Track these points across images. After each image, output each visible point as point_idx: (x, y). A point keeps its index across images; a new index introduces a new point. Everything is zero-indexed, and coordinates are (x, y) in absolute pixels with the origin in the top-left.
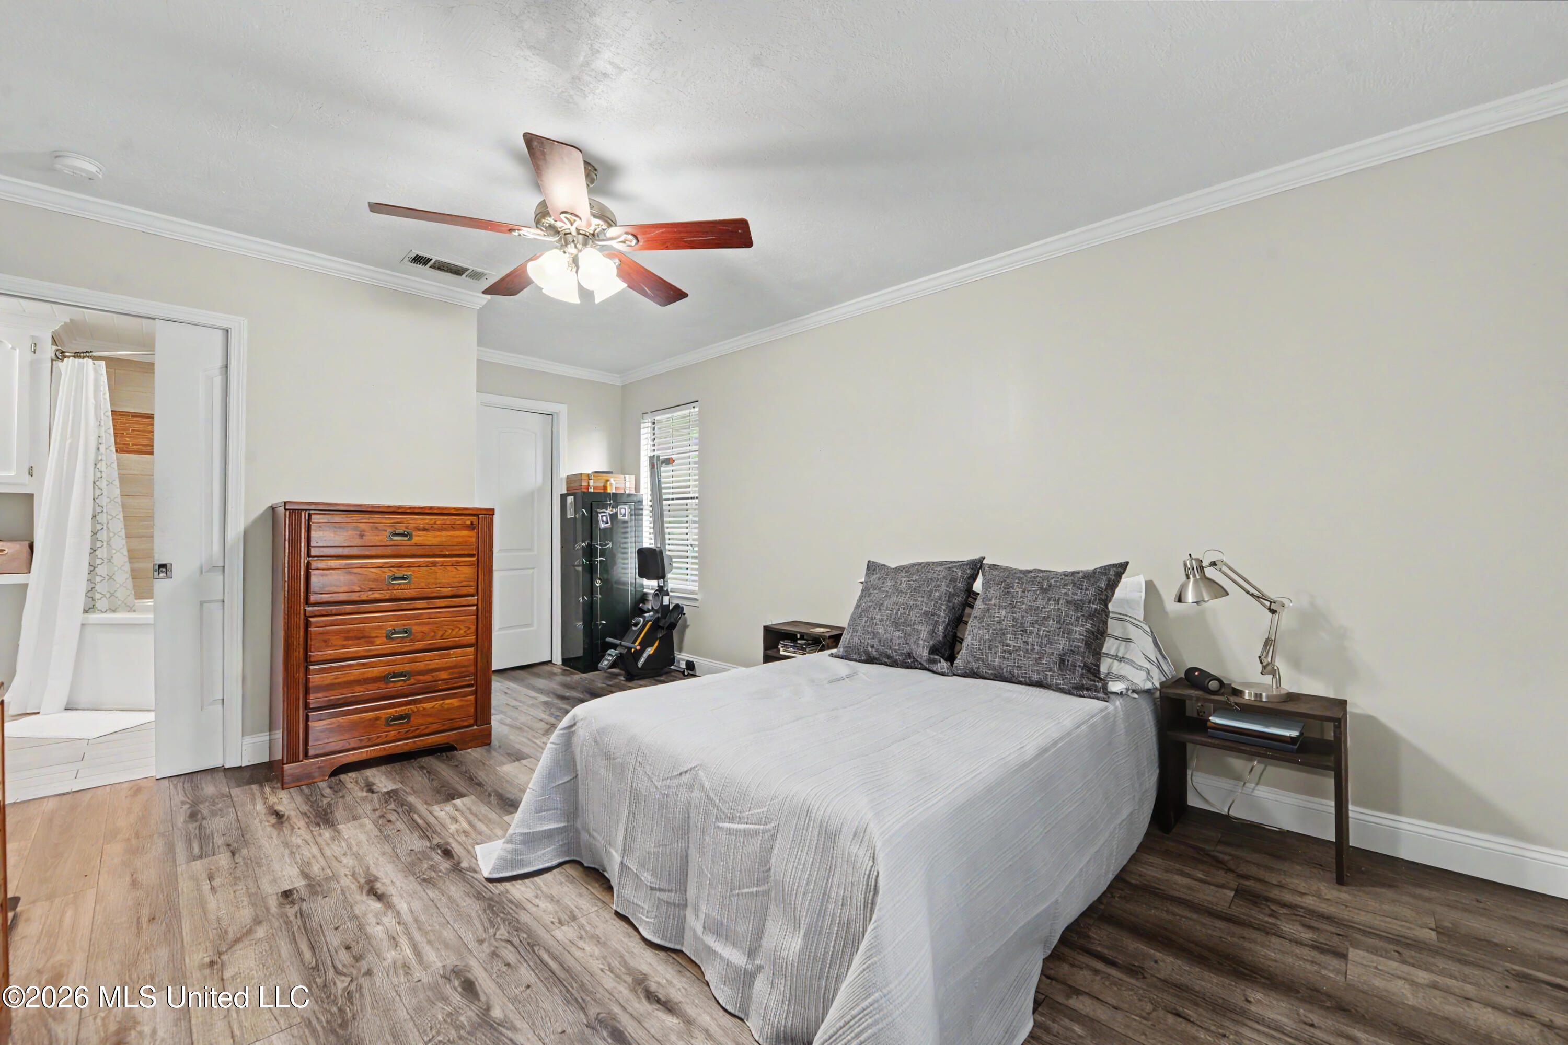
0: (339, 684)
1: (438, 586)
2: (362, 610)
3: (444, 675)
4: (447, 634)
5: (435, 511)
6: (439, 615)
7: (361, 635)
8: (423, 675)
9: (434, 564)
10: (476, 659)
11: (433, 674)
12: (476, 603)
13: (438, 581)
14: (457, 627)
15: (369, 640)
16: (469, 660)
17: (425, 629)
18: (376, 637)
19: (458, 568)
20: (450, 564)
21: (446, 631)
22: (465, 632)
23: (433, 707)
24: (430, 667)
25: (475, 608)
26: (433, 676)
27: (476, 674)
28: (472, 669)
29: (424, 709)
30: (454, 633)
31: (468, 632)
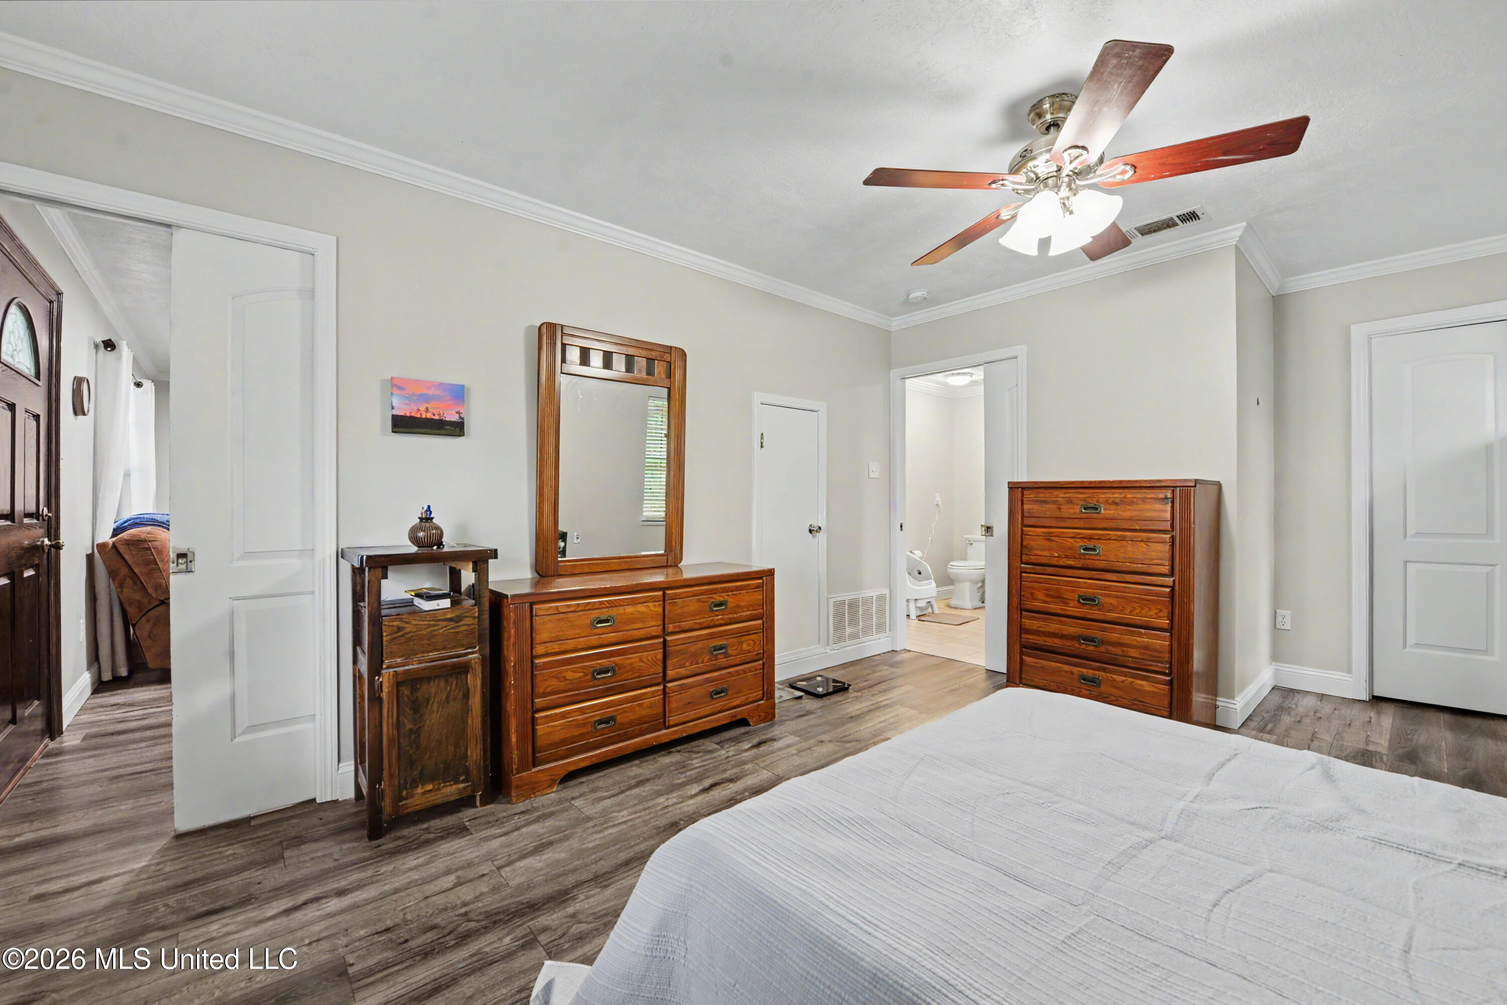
0: (1042, 632)
1: (1128, 560)
2: (1061, 573)
3: (1133, 653)
4: (1135, 612)
5: (1125, 485)
6: (1127, 590)
7: (1056, 595)
8: (1114, 646)
9: (1123, 539)
10: (1171, 645)
11: (1125, 649)
12: (1171, 584)
13: (1128, 556)
14: (1147, 607)
15: (1065, 602)
16: (1163, 645)
17: (1113, 601)
18: (1070, 600)
19: (1149, 544)
20: (1140, 539)
21: (1135, 608)
22: (1156, 614)
23: (1123, 682)
24: (1122, 641)
25: (1168, 590)
26: (1123, 651)
27: (1171, 663)
28: (1167, 656)
29: (1114, 680)
30: (1144, 612)
31: (1160, 614)
